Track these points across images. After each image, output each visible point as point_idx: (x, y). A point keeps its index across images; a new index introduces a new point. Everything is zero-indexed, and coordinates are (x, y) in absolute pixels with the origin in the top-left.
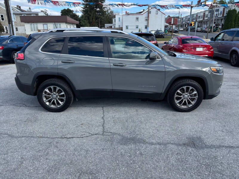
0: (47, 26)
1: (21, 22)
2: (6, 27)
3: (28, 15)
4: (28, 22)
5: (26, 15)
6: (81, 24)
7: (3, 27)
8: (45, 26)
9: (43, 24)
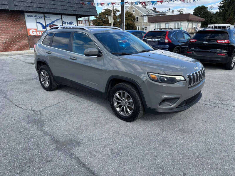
0: (169, 25)
1: (148, 22)
2: (138, 27)
3: (157, 16)
4: (153, 22)
5: (155, 16)
6: (212, 21)
7: (136, 27)
8: (167, 25)
9: (166, 24)
